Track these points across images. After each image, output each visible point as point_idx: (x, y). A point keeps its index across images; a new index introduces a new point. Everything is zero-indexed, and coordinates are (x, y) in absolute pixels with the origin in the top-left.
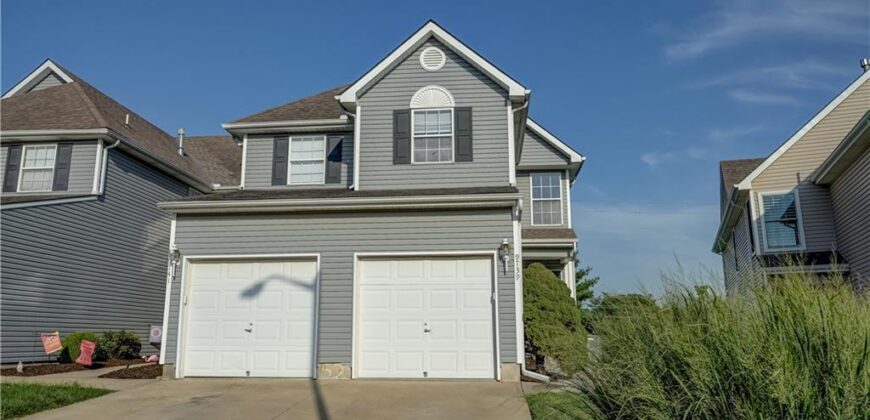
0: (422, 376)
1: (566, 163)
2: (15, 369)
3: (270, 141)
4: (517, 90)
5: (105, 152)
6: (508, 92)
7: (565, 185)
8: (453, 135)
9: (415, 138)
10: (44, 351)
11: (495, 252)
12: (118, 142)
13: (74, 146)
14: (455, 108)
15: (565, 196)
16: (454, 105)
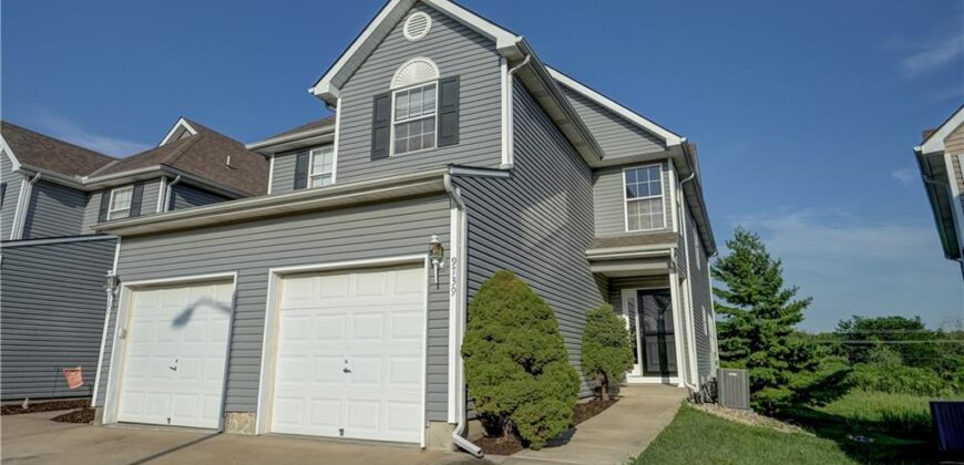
0: (338, 435)
1: (662, 149)
2: (20, 406)
3: (293, 158)
4: (506, 40)
5: (169, 188)
6: (495, 44)
7: (667, 178)
8: (436, 114)
9: (396, 125)
10: (68, 386)
11: (426, 256)
12: (178, 177)
13: (146, 186)
14: (439, 80)
15: (668, 191)
16: (437, 76)
